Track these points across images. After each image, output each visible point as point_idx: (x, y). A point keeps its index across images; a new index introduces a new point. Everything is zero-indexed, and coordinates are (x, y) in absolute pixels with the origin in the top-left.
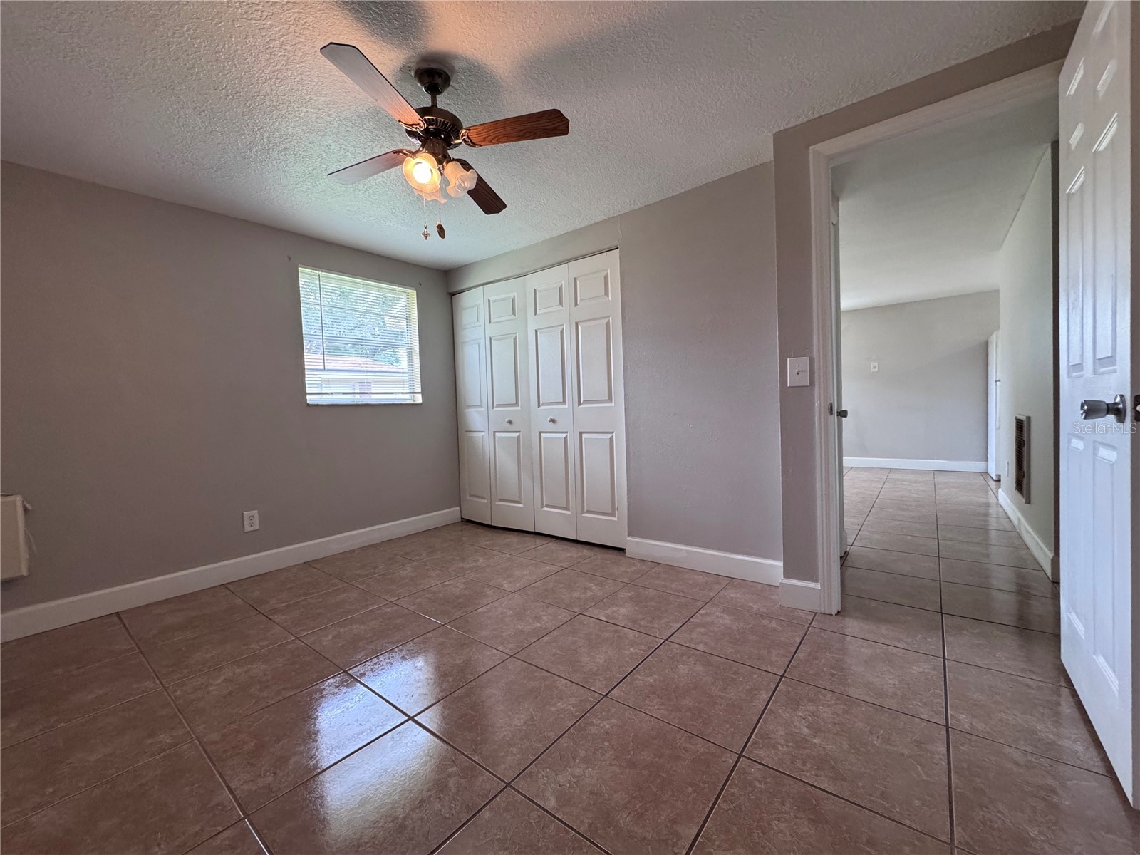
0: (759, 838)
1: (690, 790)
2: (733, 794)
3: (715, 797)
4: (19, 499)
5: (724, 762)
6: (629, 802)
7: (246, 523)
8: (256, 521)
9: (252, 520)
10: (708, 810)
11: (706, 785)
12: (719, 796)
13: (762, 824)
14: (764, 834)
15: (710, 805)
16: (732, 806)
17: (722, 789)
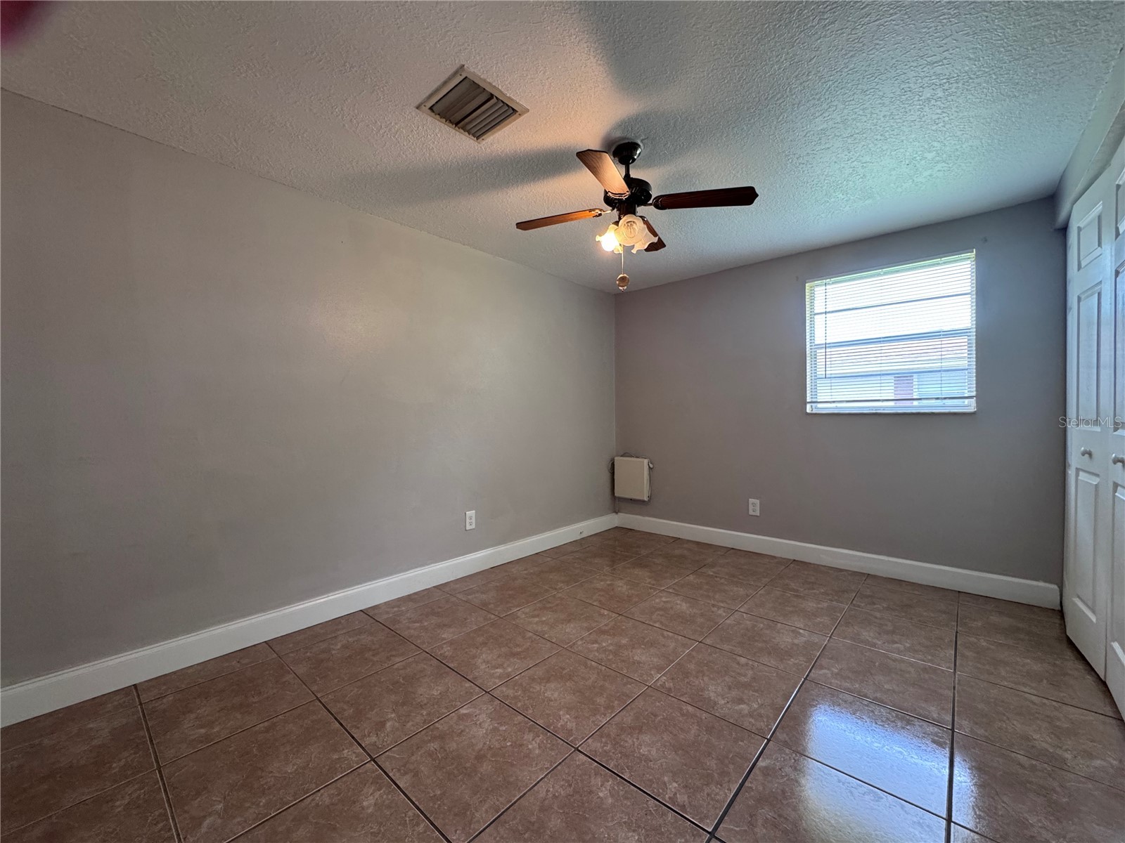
0: (372, 828)
1: (439, 792)
2: (418, 824)
3: (422, 809)
4: (646, 461)
5: (456, 831)
6: (446, 750)
7: (751, 507)
8: (758, 508)
9: (754, 507)
10: (414, 800)
11: (436, 806)
12: (422, 812)
13: (380, 835)
14: (372, 833)
15: (416, 803)
16: (407, 819)
17: (427, 818)
